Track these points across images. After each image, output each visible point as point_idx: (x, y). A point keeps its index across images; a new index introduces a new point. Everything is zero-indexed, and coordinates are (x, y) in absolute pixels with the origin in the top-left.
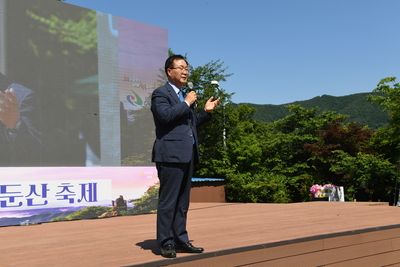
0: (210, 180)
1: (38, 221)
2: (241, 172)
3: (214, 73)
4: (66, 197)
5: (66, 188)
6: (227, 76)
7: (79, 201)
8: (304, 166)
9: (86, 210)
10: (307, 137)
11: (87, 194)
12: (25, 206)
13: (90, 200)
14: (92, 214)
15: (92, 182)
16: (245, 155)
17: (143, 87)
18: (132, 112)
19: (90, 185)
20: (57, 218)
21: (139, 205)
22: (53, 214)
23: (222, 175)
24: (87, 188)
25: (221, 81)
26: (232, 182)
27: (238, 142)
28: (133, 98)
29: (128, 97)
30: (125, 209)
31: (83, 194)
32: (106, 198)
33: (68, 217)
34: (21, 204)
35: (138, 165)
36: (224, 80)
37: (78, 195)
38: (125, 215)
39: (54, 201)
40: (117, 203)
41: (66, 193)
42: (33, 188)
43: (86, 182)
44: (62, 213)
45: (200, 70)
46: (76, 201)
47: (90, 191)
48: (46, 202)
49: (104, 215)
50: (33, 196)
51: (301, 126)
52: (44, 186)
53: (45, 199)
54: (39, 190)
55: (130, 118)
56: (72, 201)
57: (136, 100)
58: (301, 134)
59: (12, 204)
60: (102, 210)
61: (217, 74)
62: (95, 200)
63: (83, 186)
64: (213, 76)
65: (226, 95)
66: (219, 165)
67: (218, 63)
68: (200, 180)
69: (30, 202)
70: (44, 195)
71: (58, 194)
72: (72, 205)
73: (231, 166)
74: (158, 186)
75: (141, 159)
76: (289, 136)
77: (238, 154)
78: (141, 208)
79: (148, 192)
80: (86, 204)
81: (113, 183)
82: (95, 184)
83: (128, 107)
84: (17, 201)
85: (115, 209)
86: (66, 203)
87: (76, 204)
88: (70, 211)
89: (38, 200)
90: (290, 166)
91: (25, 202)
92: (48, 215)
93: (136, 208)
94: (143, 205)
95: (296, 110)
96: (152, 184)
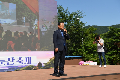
0: (77, 57)
1: (11, 70)
2: (89, 54)
3: (78, 15)
4: (20, 62)
5: (20, 59)
6: (84, 16)
7: (25, 63)
8: (115, 51)
9: (27, 67)
10: (116, 40)
11: (28, 61)
12: (6, 65)
13: (29, 63)
14: (30, 68)
15: (30, 57)
16: (91, 47)
17: (48, 22)
18: (44, 32)
19: (29, 58)
20: (17, 70)
21: (46, 65)
22: (16, 68)
23: (82, 55)
24: (28, 59)
25: (81, 18)
26: (86, 58)
27: (88, 42)
28: (44, 27)
29: (42, 26)
30: (42, 66)
31: (26, 61)
32: (34, 62)
33: (21, 69)
34: (5, 64)
35: (46, 51)
36: (83, 18)
37: (25, 61)
38: (41, 69)
39: (16, 63)
40: (39, 64)
41: (20, 60)
42: (9, 59)
43: (28, 57)
44: (19, 68)
45: (73, 14)
46: (24, 63)
47: (29, 60)
48: (13, 64)
49: (34, 68)
50: (9, 61)
51: (114, 35)
52: (13, 58)
53: (13, 63)
54: (11, 59)
55: (43, 34)
56: (22, 63)
57: (45, 27)
58: (114, 39)
59: (2, 64)
60: (33, 67)
61: (80, 15)
62: (31, 63)
63: (26, 58)
64: (78, 16)
65: (83, 24)
66: (80, 51)
67: (80, 11)
68: (73, 57)
69: (8, 64)
70: (13, 61)
71: (18, 61)
72: (22, 65)
73: (85, 51)
74: (53, 59)
75: (47, 49)
76: (109, 39)
77: (88, 47)
78: (47, 66)
79: (50, 60)
80: (27, 64)
81: (37, 57)
82: (31, 58)
83: (42, 30)
84: (3, 63)
85: (38, 67)
86: (20, 64)
87: (24, 65)
88: (22, 67)
89: (11, 63)
90: (110, 52)
91: (6, 64)
92: (14, 68)
93: (45, 66)
94: (48, 65)
95: (112, 29)
96: (51, 58)
